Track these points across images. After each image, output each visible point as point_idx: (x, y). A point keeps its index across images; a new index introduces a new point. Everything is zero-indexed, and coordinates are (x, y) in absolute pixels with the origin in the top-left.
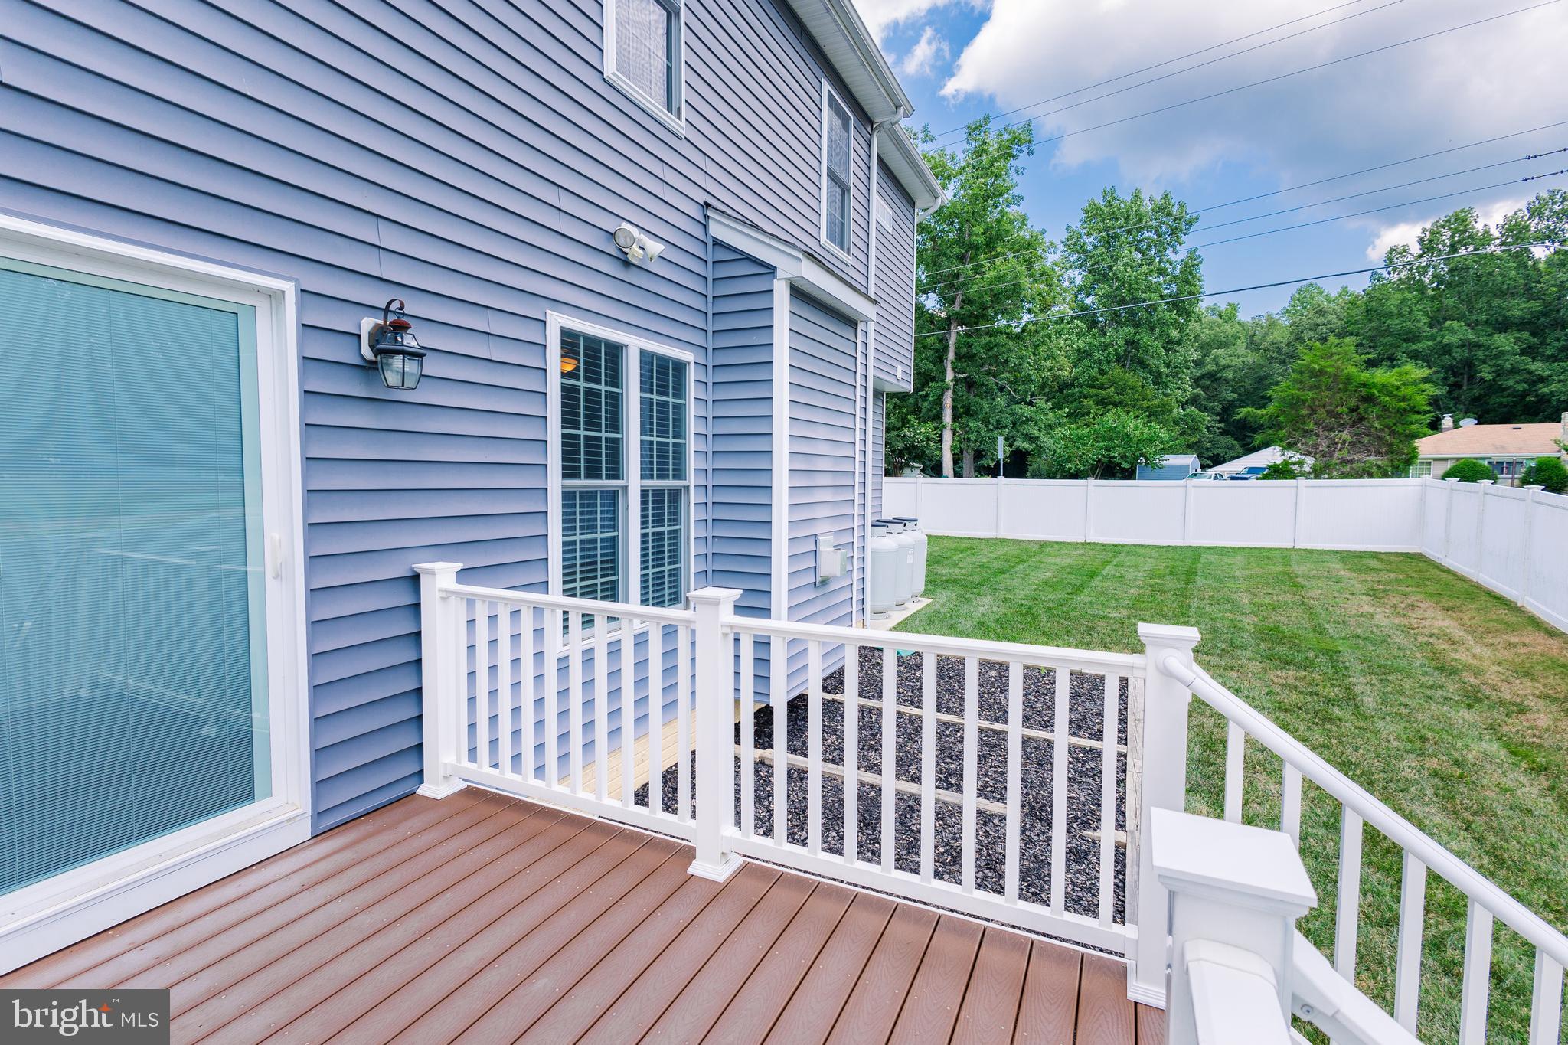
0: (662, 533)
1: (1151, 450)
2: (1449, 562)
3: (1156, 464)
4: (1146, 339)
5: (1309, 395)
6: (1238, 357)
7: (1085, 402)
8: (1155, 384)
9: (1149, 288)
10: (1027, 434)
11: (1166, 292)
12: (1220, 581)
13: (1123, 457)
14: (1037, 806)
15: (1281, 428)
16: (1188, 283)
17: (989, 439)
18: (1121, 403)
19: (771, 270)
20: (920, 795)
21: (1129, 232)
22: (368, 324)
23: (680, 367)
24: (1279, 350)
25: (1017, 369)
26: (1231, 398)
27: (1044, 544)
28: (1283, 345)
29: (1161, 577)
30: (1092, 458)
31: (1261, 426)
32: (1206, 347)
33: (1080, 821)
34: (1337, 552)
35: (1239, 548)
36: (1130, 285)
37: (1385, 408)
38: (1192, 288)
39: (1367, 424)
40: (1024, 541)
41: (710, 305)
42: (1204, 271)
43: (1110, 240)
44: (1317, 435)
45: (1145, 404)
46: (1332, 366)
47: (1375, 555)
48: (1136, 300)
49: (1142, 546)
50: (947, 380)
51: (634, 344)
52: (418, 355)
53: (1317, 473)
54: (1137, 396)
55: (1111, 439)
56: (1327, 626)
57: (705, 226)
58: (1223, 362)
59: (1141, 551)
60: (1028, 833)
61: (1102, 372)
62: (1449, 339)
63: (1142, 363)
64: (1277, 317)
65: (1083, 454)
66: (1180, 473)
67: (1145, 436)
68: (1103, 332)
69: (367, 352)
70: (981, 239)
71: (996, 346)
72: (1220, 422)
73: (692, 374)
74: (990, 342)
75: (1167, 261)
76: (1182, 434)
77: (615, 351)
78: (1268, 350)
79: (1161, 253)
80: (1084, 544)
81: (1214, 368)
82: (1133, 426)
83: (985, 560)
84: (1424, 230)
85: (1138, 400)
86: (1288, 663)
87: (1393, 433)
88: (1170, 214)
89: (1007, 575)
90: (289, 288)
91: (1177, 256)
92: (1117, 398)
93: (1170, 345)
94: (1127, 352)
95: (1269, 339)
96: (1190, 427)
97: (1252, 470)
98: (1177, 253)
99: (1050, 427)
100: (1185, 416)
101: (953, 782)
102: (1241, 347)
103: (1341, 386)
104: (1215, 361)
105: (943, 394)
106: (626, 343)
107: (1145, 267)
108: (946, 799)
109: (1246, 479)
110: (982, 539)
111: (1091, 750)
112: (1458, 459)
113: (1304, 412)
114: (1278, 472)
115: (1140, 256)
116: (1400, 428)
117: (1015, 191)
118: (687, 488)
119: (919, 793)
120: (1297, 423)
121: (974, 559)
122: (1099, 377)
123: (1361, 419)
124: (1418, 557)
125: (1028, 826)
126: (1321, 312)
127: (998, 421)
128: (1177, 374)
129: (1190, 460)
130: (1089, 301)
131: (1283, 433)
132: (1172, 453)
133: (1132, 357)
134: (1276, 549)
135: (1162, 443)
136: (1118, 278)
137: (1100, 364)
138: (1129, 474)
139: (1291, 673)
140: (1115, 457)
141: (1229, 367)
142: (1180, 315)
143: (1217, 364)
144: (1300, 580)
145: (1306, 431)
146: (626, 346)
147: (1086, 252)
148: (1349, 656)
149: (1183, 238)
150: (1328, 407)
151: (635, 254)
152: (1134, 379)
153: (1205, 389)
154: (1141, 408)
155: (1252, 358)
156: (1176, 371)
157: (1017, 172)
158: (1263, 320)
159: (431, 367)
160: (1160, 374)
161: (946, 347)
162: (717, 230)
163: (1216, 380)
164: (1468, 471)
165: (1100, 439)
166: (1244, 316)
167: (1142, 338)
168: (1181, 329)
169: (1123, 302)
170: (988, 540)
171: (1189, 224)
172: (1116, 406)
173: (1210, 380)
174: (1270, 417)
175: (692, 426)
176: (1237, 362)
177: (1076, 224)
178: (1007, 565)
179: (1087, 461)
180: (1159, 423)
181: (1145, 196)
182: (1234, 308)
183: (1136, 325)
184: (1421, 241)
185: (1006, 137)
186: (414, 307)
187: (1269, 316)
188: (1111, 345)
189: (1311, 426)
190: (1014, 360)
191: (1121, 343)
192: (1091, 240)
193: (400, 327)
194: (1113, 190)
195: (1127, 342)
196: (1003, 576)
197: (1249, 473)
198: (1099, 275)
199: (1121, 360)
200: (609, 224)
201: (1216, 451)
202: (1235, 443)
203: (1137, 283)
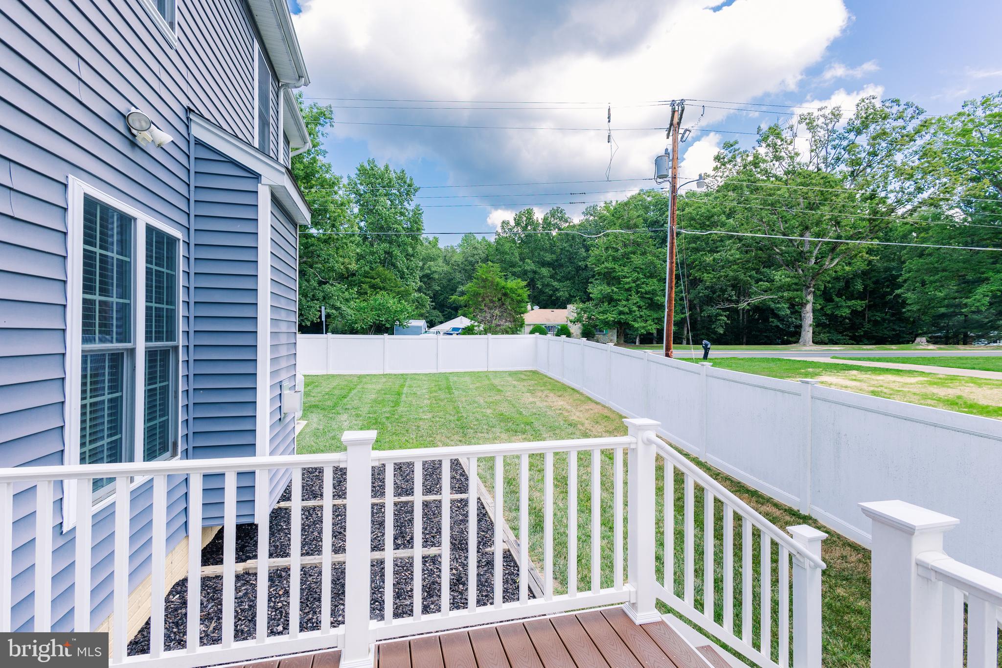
0: (155, 389)
1: (402, 317)
2: (550, 374)
3: (405, 325)
4: (396, 252)
5: (482, 291)
6: (439, 267)
7: (364, 286)
8: (401, 278)
9: (396, 222)
10: (333, 305)
11: (405, 226)
12: (464, 391)
13: (387, 321)
14: (457, 542)
15: (470, 307)
16: (416, 223)
17: (308, 307)
18: (384, 288)
19: (257, 177)
20: (384, 559)
21: (384, 187)
23: (172, 241)
24: (458, 265)
25: (326, 261)
26: (437, 289)
27: (360, 377)
28: (460, 263)
29: (436, 392)
30: (370, 321)
31: (461, 306)
32: (425, 260)
33: (482, 544)
34: (506, 372)
35: (465, 372)
36: (386, 219)
37: (512, 300)
38: (418, 226)
39: (505, 307)
40: (345, 375)
41: (192, 193)
42: (424, 218)
43: (374, 192)
44: (485, 311)
45: (397, 290)
46: (491, 277)
47: (521, 372)
48: (389, 229)
49: (417, 374)
51: (143, 219)
53: (486, 332)
54: (392, 285)
55: (380, 309)
56: (521, 410)
57: (188, 127)
58: (433, 269)
59: (417, 377)
60: (460, 561)
61: (372, 269)
62: (528, 268)
63: (394, 265)
64: (455, 248)
65: (365, 318)
66: (417, 331)
67: (399, 308)
68: (372, 245)
70: (301, 173)
71: (312, 245)
72: (432, 302)
73: (180, 250)
74: (308, 242)
75: (405, 208)
76: (417, 308)
77: (126, 221)
78: (453, 265)
79: (401, 203)
80: (383, 375)
81: (429, 272)
82: (392, 302)
83: (327, 390)
84: (516, 215)
85: (393, 287)
86: (516, 432)
87: (515, 312)
88: (405, 182)
89: (348, 399)
91: (410, 206)
92: (382, 285)
93: (408, 256)
94: (385, 259)
95: (454, 259)
96: (420, 304)
97: (455, 329)
98: (410, 205)
99: (347, 300)
100: (418, 298)
101: (400, 543)
102: (440, 261)
103: (495, 287)
104: (429, 268)
106: (135, 216)
107: (393, 210)
108: (402, 555)
109: (451, 334)
110: (317, 376)
111: (462, 500)
112: (534, 325)
113: (480, 299)
114: (468, 331)
115: (389, 203)
116: (518, 310)
117: (322, 147)
118: (176, 348)
119: (383, 557)
120: (477, 305)
121: (319, 390)
122: (370, 271)
123: (503, 304)
124: (535, 372)
125: (457, 556)
126: (476, 248)
127: (313, 296)
128: (412, 273)
129: (422, 323)
130: (363, 225)
131: (471, 310)
132: (412, 319)
133: (388, 260)
134: (481, 372)
135: (408, 313)
136: (378, 213)
137: (371, 263)
138: (390, 331)
139: (520, 437)
140: (382, 321)
141: (436, 272)
142: (413, 240)
143: (430, 270)
144: (498, 387)
145: (481, 309)
146: (135, 219)
147: (360, 194)
148: (537, 424)
149: (413, 197)
150: (490, 298)
151: (143, 138)
152: (389, 274)
153: (425, 283)
154: (395, 292)
155: (446, 268)
156: (412, 271)
157: (323, 135)
158: (449, 248)
160: (404, 272)
162: (198, 131)
163: (430, 278)
164: (539, 330)
165: (374, 310)
166: (441, 245)
167: (394, 251)
168: (414, 249)
169: (382, 228)
170: (323, 376)
171: (416, 191)
172: (381, 290)
173: (427, 278)
174: (465, 301)
175: (180, 295)
176: (439, 270)
177: (353, 176)
178: (344, 392)
179: (367, 323)
180: (406, 301)
181: (391, 168)
182: (437, 240)
183: (391, 243)
184: (515, 219)
185: (315, 110)
187: (452, 247)
188: (376, 253)
189: (483, 307)
190: (324, 256)
191: (382, 252)
192: (362, 187)
194: (374, 160)
195: (385, 252)
196: (346, 400)
197: (453, 330)
198: (367, 209)
199: (383, 263)
200: (122, 106)
201: (431, 318)
202: (440, 314)
203: (390, 218)
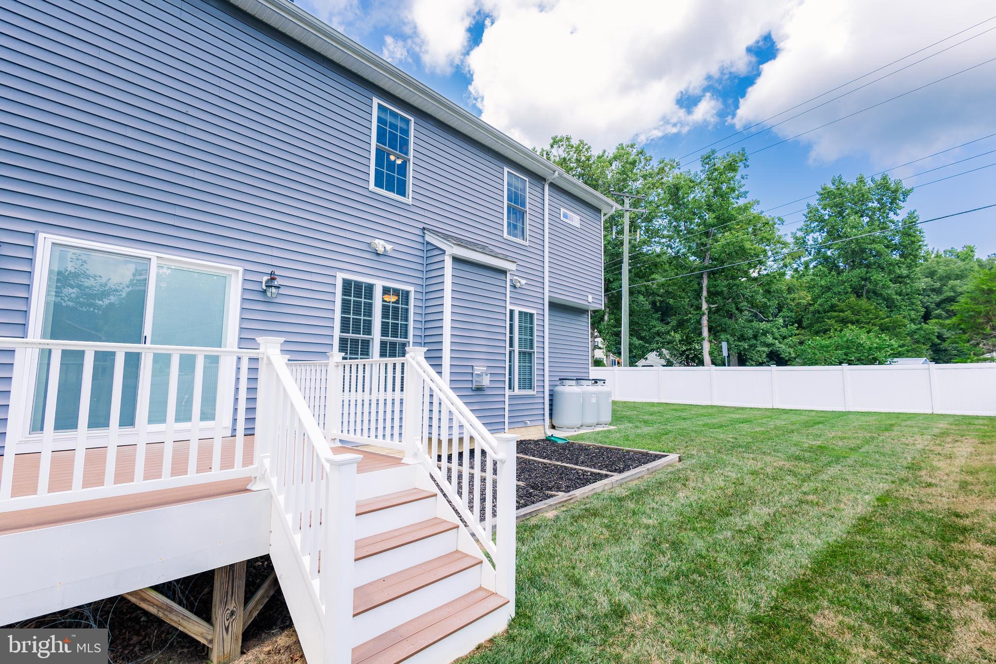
4: (877, 276)
6: (968, 286)
7: (827, 322)
11: (891, 242)
16: (910, 235)
18: (858, 321)
19: (444, 252)
21: (855, 204)
22: (265, 278)
23: (406, 293)
27: (740, 409)
36: (860, 240)
38: (913, 239)
40: (728, 407)
41: (425, 268)
45: (878, 322)
50: (703, 309)
51: (379, 283)
52: (278, 287)
54: (870, 316)
55: (848, 348)
57: (423, 237)
61: (841, 301)
63: (875, 293)
67: (875, 345)
69: (264, 287)
73: (412, 296)
75: (890, 221)
77: (370, 288)
79: (884, 216)
80: (770, 409)
82: (866, 338)
85: (872, 319)
88: (888, 189)
90: (241, 269)
91: (899, 217)
92: (854, 318)
98: (898, 215)
99: (786, 337)
105: (701, 318)
106: (375, 283)
107: (870, 227)
115: (866, 219)
118: (409, 342)
122: (839, 304)
130: (829, 253)
131: (965, 336)
133: (866, 289)
137: (840, 295)
145: (986, 335)
147: (824, 221)
149: (901, 204)
151: (381, 250)
152: (869, 304)
154: (873, 325)
159: (281, 291)
160: (892, 300)
161: (701, 288)
162: (429, 238)
165: (839, 348)
167: (873, 276)
170: (704, 406)
171: (906, 194)
172: (853, 323)
174: (954, 325)
175: (411, 316)
177: (814, 202)
180: (889, 335)
181: (867, 178)
183: (868, 266)
185: (728, 159)
186: (278, 272)
191: (855, 279)
192: (827, 212)
193: (273, 279)
194: (840, 177)
195: (860, 279)
198: (834, 234)
200: (368, 240)
203: (863, 238)
